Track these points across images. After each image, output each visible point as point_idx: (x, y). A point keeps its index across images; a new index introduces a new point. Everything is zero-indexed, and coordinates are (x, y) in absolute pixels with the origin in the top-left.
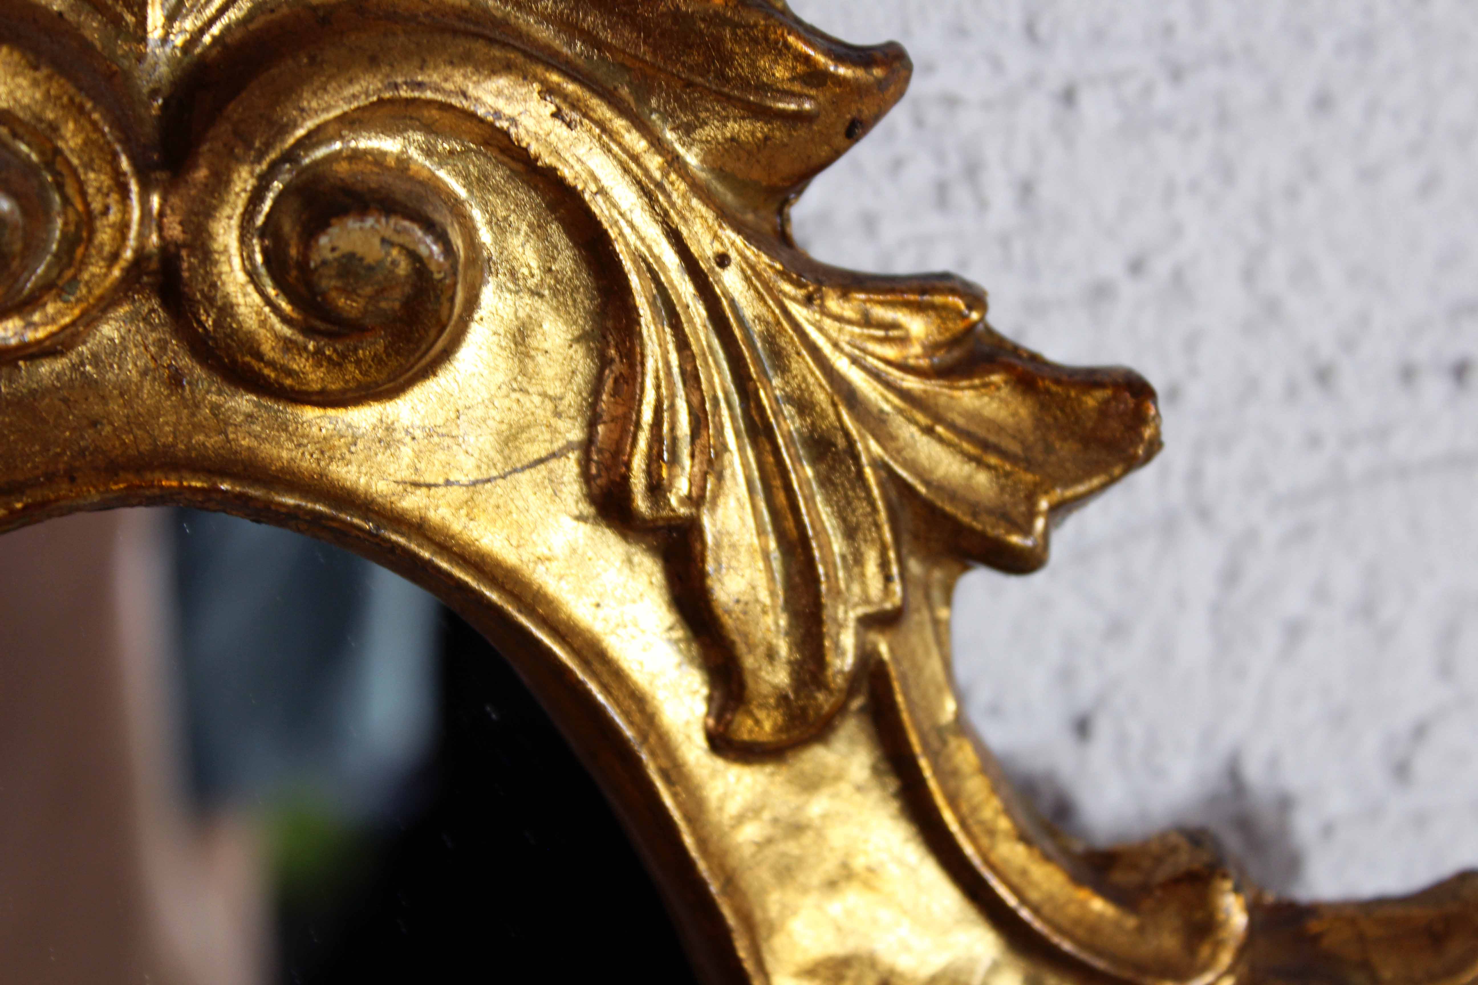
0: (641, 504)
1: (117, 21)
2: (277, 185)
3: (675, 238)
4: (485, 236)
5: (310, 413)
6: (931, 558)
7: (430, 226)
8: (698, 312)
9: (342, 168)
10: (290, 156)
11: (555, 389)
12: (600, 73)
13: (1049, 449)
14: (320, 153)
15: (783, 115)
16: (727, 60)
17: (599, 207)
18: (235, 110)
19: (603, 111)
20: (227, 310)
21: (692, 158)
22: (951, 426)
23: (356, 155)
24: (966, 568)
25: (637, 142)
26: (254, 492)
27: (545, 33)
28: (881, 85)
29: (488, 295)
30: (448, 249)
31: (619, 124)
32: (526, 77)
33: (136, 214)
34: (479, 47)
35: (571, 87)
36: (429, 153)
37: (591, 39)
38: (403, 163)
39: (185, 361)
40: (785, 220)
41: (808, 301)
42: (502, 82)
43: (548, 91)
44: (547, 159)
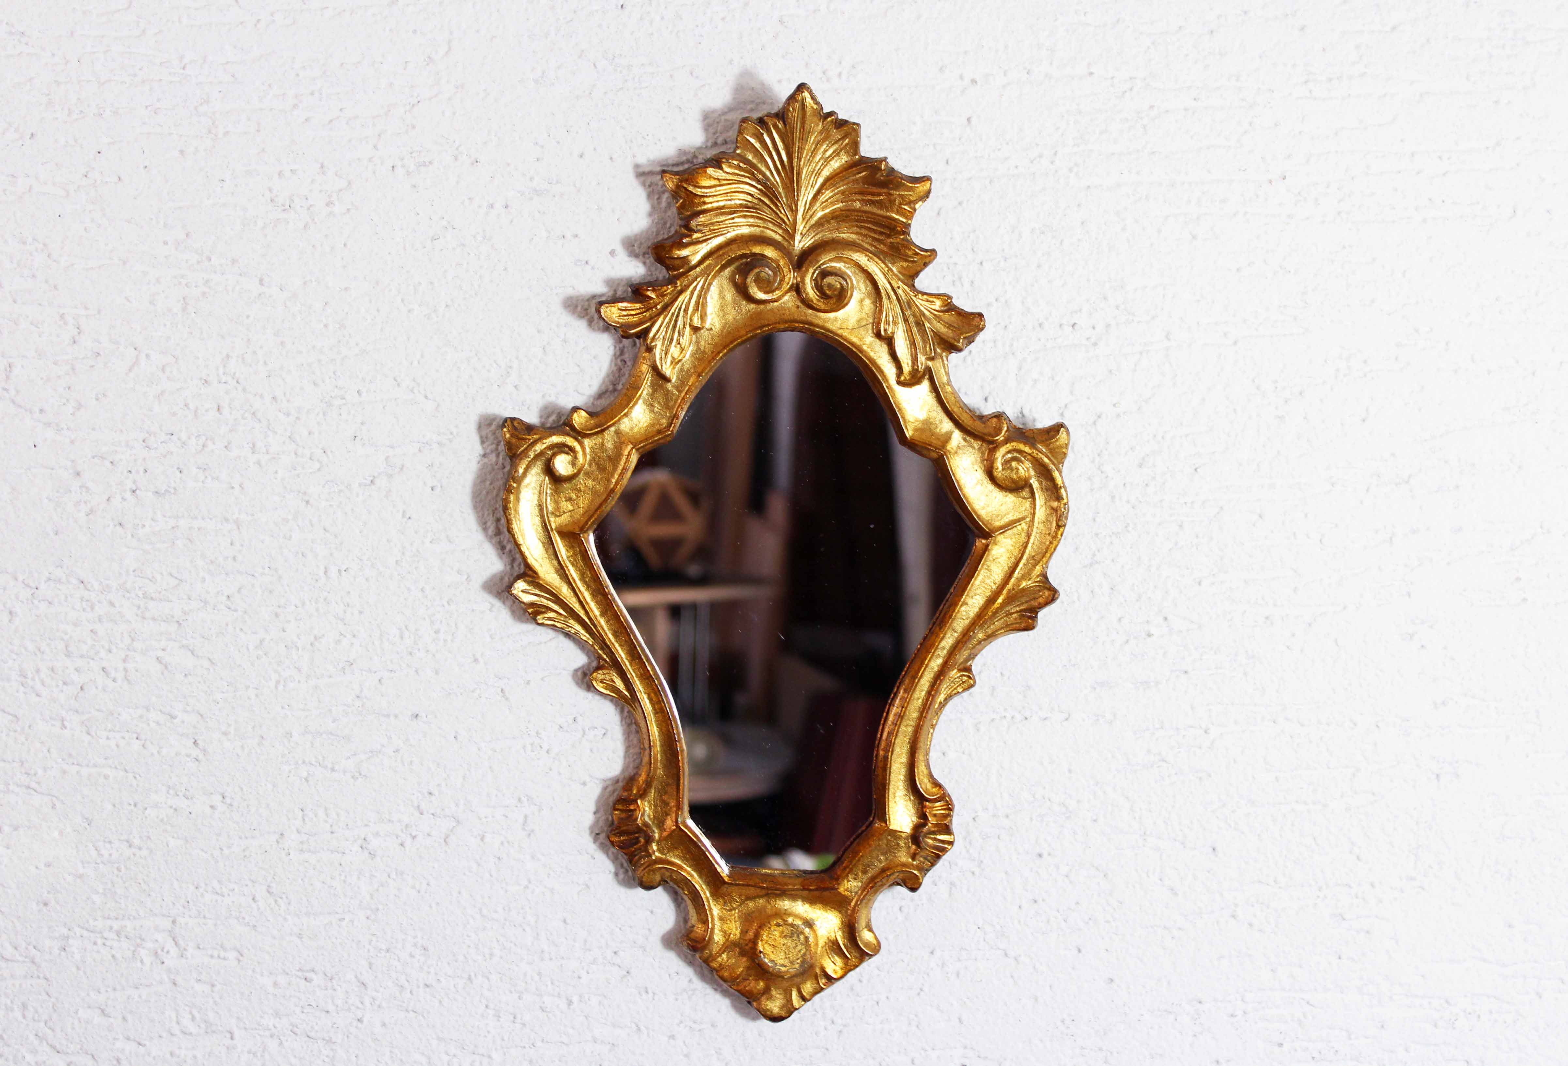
0: (883, 333)
1: (790, 243)
2: (817, 272)
3: (890, 283)
4: (855, 282)
5: (822, 314)
6: (944, 350)
7: (843, 278)
8: (894, 297)
9: (829, 269)
10: (819, 267)
11: (867, 312)
12: (877, 253)
13: (963, 327)
14: (825, 266)
15: (911, 261)
16: (900, 250)
17: (876, 277)
18: (810, 258)
19: (877, 259)
20: (807, 294)
21: (894, 269)
22: (944, 321)
23: (831, 267)
24: (951, 353)
25: (883, 266)
26: (811, 328)
27: (867, 246)
28: (930, 256)
29: (855, 293)
30: (847, 283)
31: (880, 262)
32: (862, 253)
33: (792, 276)
34: (854, 248)
35: (870, 255)
36: (845, 267)
37: (875, 247)
38: (840, 269)
39: (800, 304)
40: (914, 282)
41: (915, 296)
42: (858, 254)
43: (866, 255)
44: (866, 268)
